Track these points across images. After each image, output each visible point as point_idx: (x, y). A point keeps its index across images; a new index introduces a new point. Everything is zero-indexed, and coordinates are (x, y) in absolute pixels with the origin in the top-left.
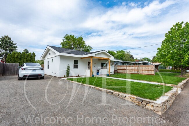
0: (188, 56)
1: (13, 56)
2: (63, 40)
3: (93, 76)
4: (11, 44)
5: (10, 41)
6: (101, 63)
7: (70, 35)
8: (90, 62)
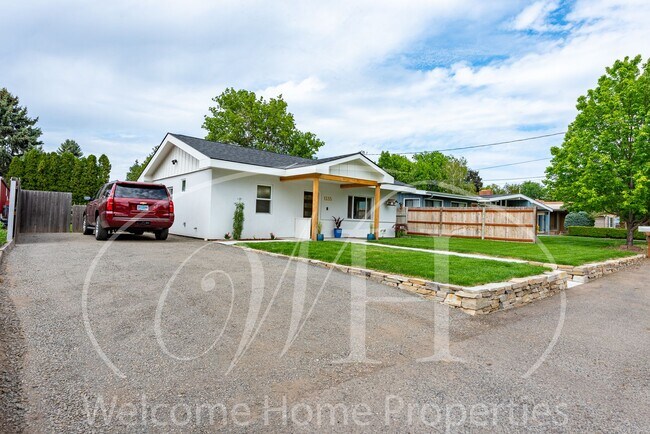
0: (644, 178)
1: (29, 168)
2: (213, 110)
3: (320, 238)
4: (20, 120)
5: (15, 111)
6: (350, 198)
7: (241, 93)
8: (311, 194)
